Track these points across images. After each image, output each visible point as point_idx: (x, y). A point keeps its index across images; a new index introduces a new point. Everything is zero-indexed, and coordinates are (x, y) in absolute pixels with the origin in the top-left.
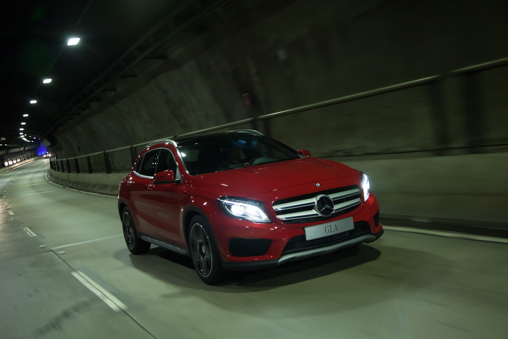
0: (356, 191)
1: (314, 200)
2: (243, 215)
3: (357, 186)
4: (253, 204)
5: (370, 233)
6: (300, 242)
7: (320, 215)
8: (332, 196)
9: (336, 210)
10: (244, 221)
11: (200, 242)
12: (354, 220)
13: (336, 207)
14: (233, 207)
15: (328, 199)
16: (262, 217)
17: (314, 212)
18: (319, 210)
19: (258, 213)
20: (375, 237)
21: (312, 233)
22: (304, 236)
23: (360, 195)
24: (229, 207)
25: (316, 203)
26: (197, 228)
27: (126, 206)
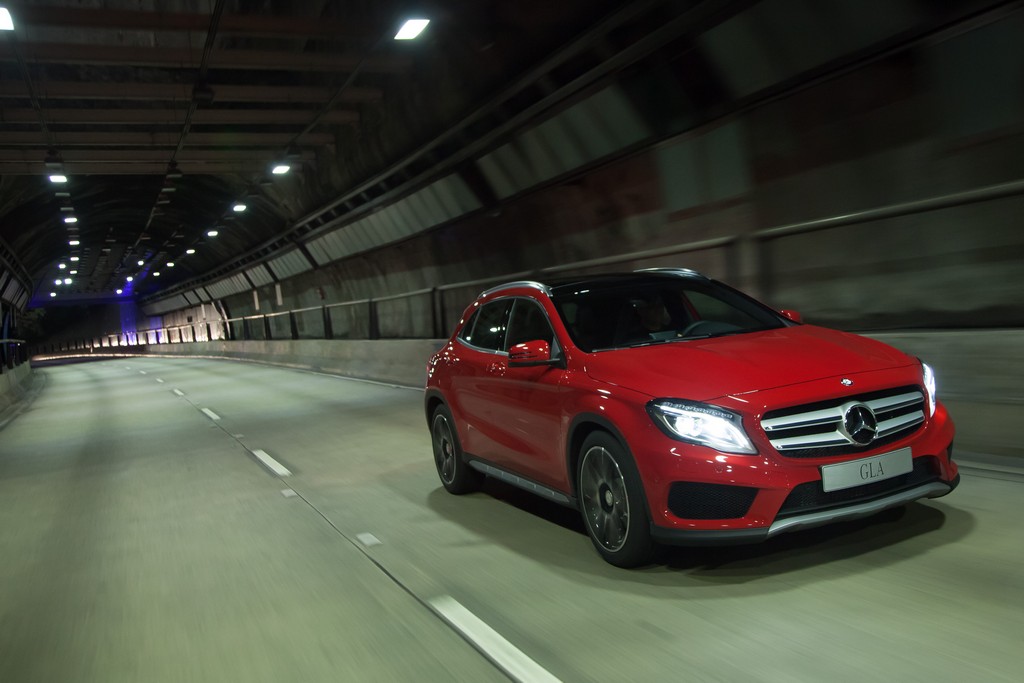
0: (915, 396)
1: (842, 412)
2: (699, 437)
3: (918, 387)
4: (719, 417)
5: (938, 480)
6: (812, 495)
7: (851, 443)
8: (873, 406)
9: (880, 433)
10: (696, 450)
11: (604, 484)
12: (913, 453)
13: (881, 427)
14: (678, 419)
15: (866, 412)
16: (740, 443)
17: (838, 436)
19: (729, 433)
20: (949, 488)
21: (836, 476)
22: (820, 483)
23: (922, 405)
24: (672, 419)
25: (844, 420)
26: (596, 456)
27: (442, 403)
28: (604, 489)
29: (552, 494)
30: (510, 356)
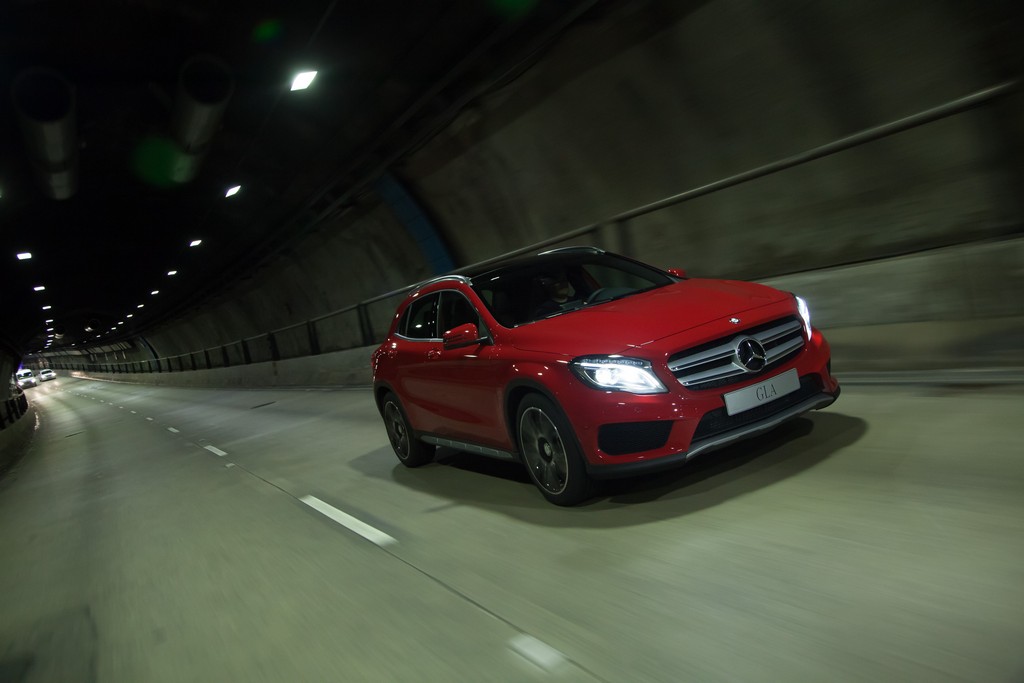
0: (794, 324)
1: (735, 347)
2: (617, 384)
3: (795, 316)
4: (632, 365)
5: (822, 393)
6: (719, 420)
7: (746, 371)
8: (760, 338)
9: (769, 360)
10: (617, 393)
11: (541, 438)
12: (799, 372)
13: (769, 355)
14: (597, 372)
15: (754, 343)
16: (651, 384)
18: (744, 360)
19: (641, 378)
20: (832, 398)
21: (737, 402)
22: (724, 408)
23: (802, 332)
24: (592, 373)
25: (737, 352)
26: (534, 415)
27: (389, 390)
28: (542, 442)
29: (497, 453)
30: (444, 341)
